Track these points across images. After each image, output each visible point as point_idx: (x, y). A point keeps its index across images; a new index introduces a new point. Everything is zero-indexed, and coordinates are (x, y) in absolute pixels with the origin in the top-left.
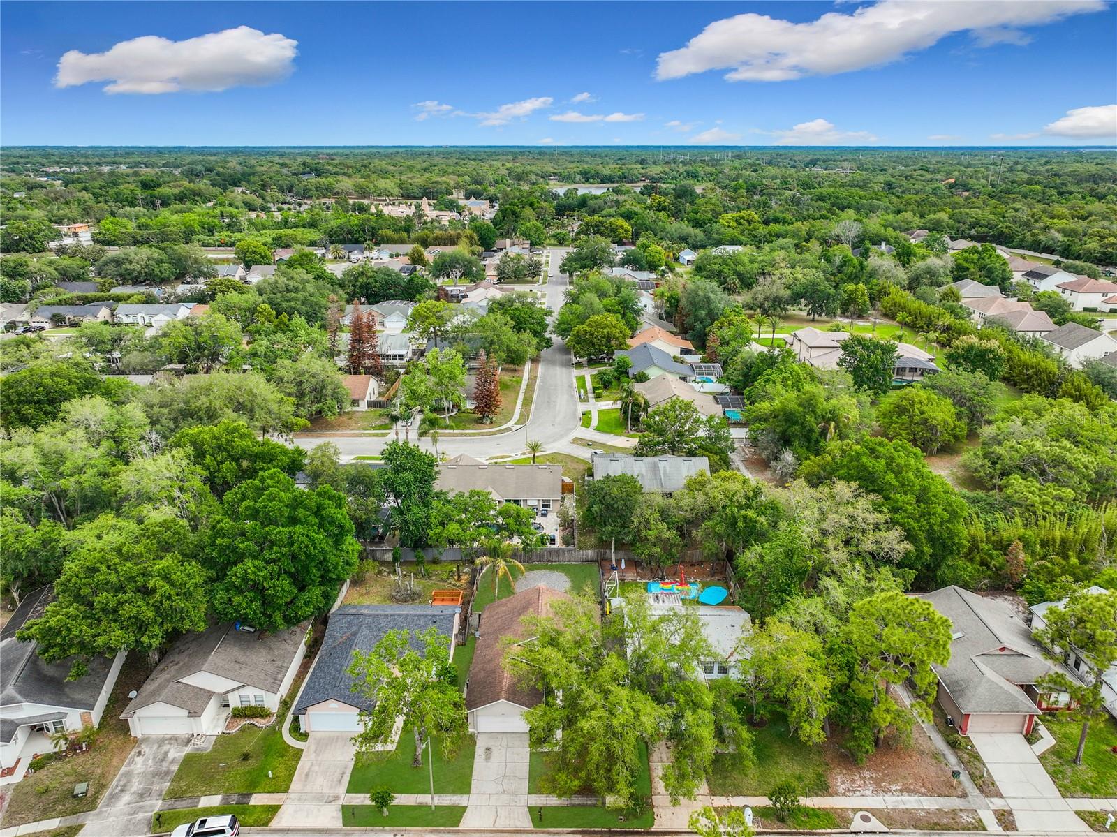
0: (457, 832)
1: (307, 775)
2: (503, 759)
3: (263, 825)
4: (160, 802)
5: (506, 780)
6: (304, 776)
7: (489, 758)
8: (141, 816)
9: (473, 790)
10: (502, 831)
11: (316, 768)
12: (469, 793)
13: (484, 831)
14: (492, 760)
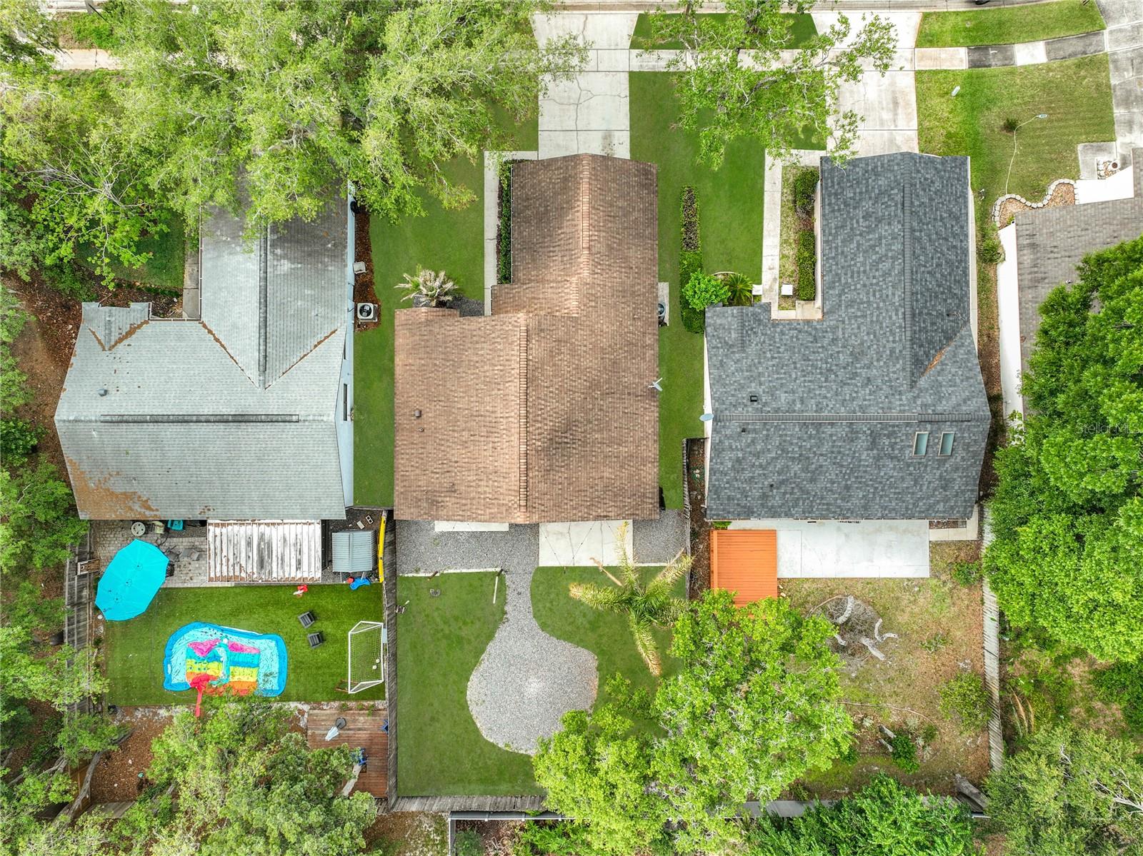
0: (638, 7)
1: (896, 103)
2: (582, 135)
3: (930, 14)
4: (1108, 48)
5: (575, 96)
6: (900, 101)
7: (605, 138)
8: (1125, 23)
9: (624, 78)
10: (574, 7)
11: (887, 116)
12: (632, 75)
13: (601, 7)
14: (600, 134)
